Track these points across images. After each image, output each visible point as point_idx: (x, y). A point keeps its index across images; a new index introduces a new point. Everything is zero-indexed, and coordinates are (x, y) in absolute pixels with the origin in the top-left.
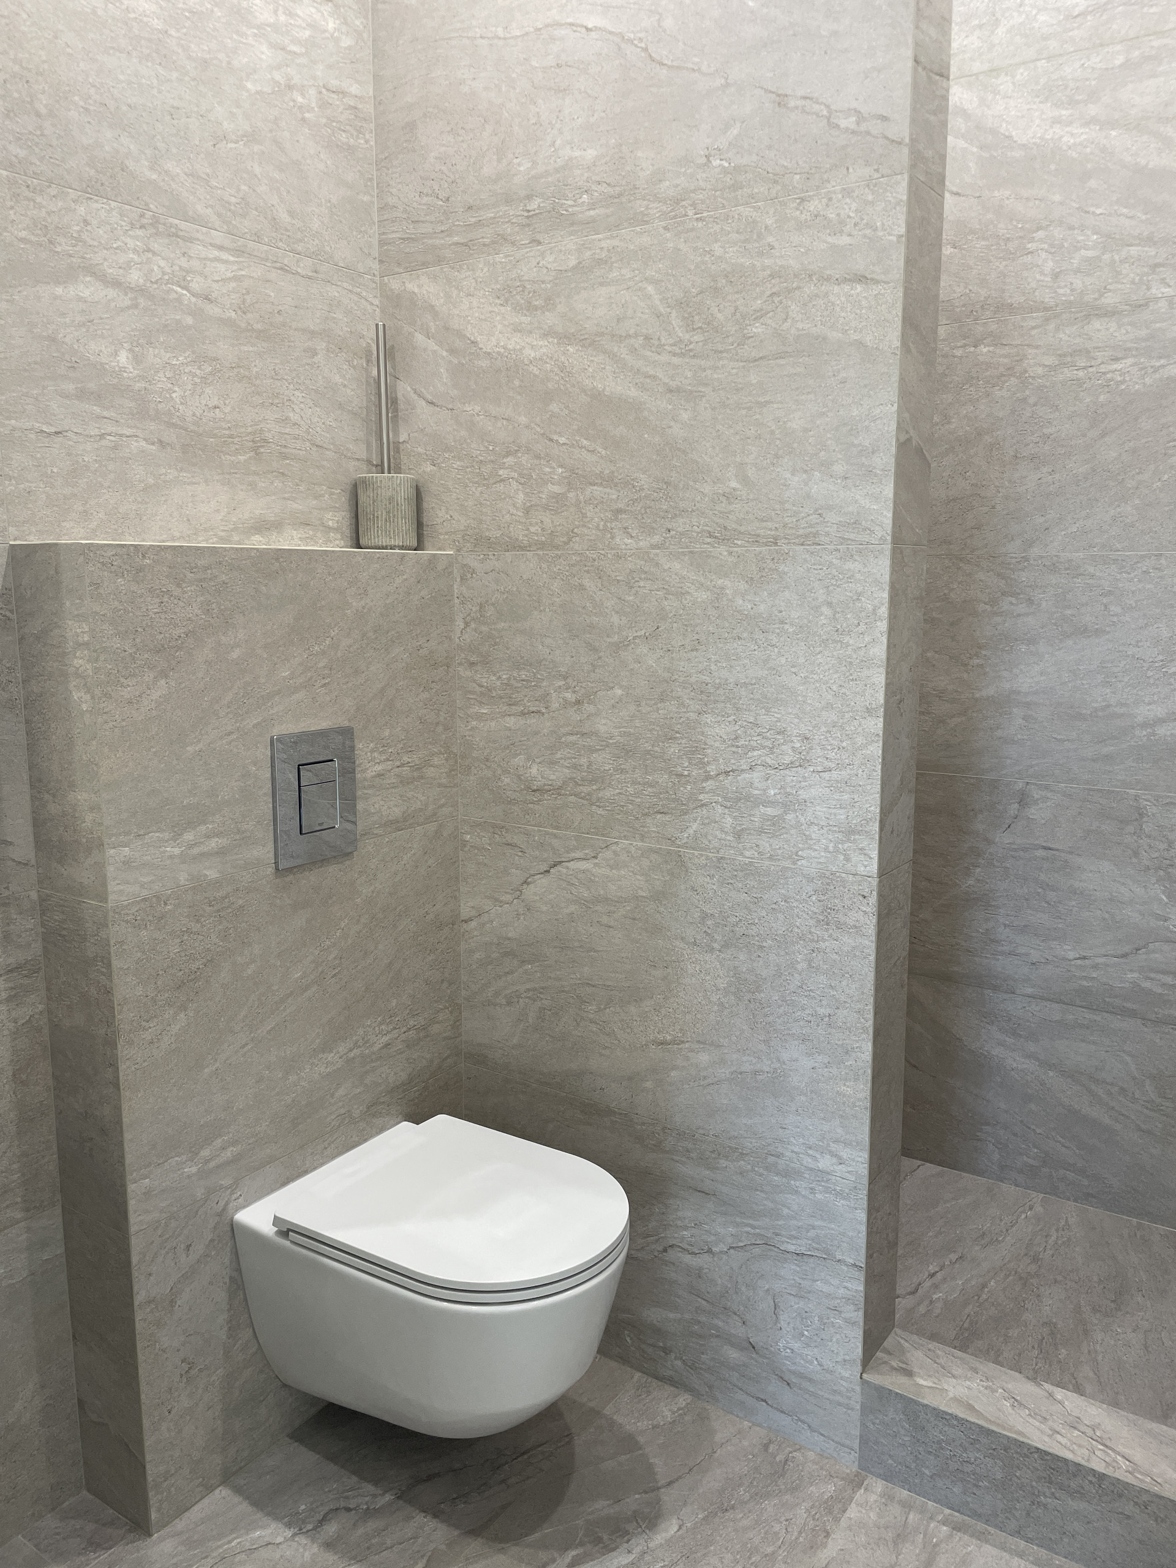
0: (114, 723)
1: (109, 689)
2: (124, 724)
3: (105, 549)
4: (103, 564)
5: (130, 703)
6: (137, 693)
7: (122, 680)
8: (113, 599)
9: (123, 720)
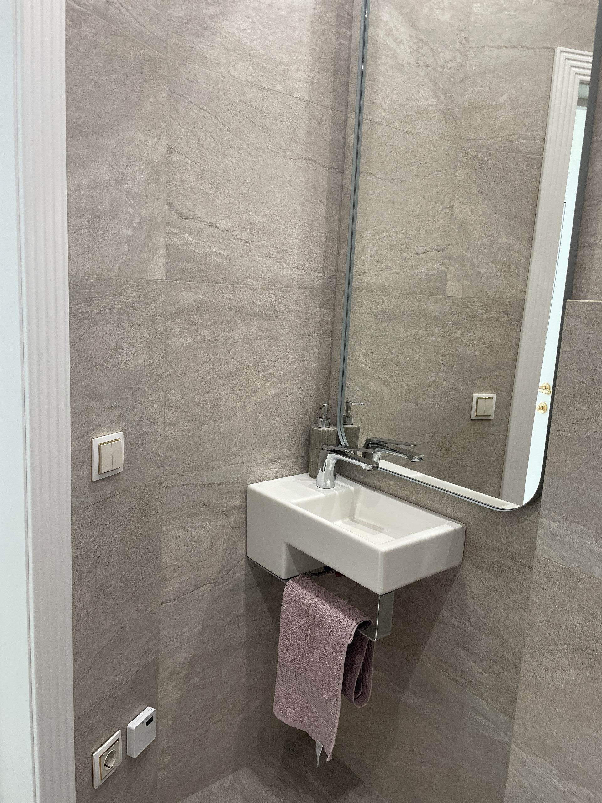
0: (563, 433)
1: (564, 407)
2: (571, 435)
3: (582, 306)
4: (578, 317)
5: (579, 421)
6: (587, 417)
7: (576, 403)
8: (581, 343)
9: (571, 433)
